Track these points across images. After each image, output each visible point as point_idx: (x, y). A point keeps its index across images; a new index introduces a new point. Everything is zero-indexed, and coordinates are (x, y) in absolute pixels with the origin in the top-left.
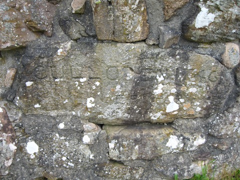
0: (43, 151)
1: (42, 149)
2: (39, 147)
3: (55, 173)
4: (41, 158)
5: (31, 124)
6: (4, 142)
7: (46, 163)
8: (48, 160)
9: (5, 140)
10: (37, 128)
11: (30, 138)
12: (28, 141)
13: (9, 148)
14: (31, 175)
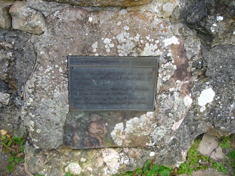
0: (220, 100)
1: (219, 98)
2: (216, 94)
3: (228, 127)
4: (213, 110)
5: (217, 61)
6: (176, 94)
7: (219, 115)
8: (223, 111)
9: (178, 91)
10: (221, 67)
11: (207, 83)
12: (204, 88)
13: (183, 103)
14: (192, 134)
